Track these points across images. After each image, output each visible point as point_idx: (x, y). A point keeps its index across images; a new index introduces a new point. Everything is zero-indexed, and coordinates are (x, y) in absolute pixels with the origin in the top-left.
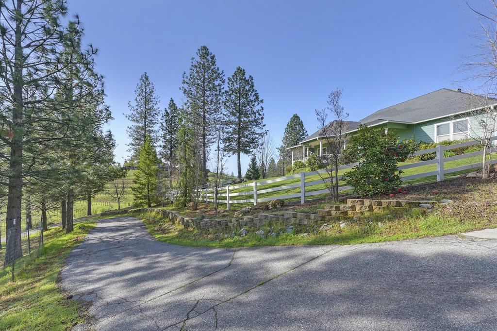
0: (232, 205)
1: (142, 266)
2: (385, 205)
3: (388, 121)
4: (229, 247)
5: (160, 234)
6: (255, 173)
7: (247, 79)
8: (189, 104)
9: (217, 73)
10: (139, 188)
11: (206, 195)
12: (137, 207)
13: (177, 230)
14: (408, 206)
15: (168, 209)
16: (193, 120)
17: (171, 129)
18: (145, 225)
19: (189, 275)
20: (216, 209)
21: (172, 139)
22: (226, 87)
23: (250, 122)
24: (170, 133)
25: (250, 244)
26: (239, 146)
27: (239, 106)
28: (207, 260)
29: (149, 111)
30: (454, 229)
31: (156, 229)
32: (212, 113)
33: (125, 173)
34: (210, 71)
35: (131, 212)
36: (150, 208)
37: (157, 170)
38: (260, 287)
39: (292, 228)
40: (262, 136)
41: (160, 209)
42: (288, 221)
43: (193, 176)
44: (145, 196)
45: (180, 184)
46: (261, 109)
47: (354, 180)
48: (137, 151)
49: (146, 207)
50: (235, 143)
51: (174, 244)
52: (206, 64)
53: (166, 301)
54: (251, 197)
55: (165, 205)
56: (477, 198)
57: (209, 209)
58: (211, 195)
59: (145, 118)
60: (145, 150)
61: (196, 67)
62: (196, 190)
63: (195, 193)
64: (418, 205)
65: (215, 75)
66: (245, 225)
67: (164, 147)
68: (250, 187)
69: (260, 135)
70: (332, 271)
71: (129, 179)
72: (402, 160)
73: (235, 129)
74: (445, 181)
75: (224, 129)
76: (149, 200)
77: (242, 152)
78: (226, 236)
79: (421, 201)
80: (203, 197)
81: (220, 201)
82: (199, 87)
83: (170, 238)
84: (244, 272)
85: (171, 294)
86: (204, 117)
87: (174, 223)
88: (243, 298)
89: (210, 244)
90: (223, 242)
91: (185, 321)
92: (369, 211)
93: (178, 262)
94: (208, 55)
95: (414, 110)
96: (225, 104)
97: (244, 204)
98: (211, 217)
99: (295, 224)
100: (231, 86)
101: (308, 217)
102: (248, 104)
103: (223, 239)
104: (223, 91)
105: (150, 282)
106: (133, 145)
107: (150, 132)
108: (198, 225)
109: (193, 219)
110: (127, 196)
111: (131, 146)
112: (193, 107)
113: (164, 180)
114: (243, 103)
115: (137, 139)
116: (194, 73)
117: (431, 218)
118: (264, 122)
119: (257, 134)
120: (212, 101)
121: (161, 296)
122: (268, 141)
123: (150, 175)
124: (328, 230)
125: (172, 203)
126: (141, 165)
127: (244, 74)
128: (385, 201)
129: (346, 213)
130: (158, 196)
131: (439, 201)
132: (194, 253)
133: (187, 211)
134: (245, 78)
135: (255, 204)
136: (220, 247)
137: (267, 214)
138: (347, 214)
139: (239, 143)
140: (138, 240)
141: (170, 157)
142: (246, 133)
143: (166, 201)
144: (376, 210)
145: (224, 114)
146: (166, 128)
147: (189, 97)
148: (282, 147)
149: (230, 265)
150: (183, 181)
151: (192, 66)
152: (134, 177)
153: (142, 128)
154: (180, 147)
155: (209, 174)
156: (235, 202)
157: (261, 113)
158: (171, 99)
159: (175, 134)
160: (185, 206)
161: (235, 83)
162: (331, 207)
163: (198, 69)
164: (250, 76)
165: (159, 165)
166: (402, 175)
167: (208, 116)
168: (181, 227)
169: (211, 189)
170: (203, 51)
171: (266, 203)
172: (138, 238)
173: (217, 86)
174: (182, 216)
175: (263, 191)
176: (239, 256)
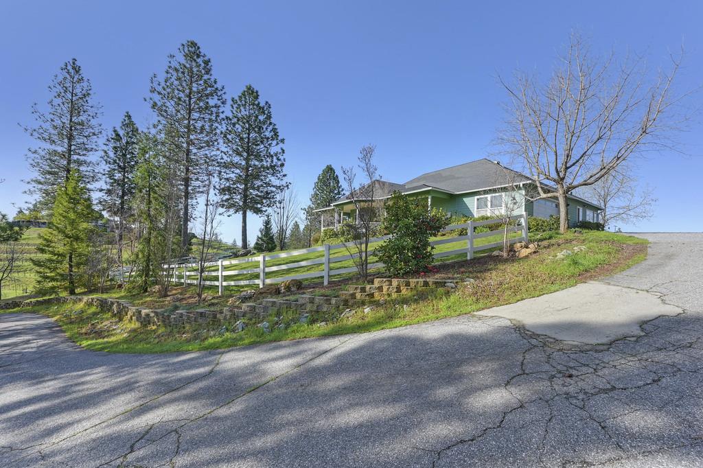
0: (227, 288)
1: (49, 392)
2: (412, 285)
3: (430, 188)
4: (214, 349)
5: (92, 339)
6: (269, 243)
7: (261, 105)
8: (160, 127)
9: (213, 87)
10: (50, 261)
11: (185, 273)
12: (44, 295)
13: (128, 330)
14: (434, 286)
15: (111, 296)
16: (167, 154)
17: (124, 163)
18: (60, 326)
19: (141, 394)
20: (199, 295)
21: (126, 180)
22: (227, 111)
23: (264, 168)
24: (123, 169)
25: (246, 341)
26: (245, 202)
27: (248, 143)
28: (176, 370)
29: (78, 127)
30: (469, 309)
31: (84, 331)
32: (202, 147)
33: (17, 233)
34: (201, 82)
35: (28, 304)
36: (72, 297)
37: (92, 231)
38: (249, 395)
39: (307, 317)
40: (282, 190)
41: (94, 296)
42: (303, 307)
43: (163, 244)
44: (62, 275)
45: (137, 255)
46: (280, 151)
47: (386, 255)
48: (47, 193)
49: (64, 294)
50: (239, 197)
51: (119, 352)
52: (195, 70)
53: (94, 436)
54: (257, 277)
55: (105, 290)
56: (493, 277)
57: (187, 295)
58: (193, 273)
59: (70, 138)
60: (67, 194)
61: (177, 70)
62: (166, 266)
63: (163, 270)
64: (443, 284)
65: (209, 89)
66: (243, 316)
67: (109, 192)
68: (256, 261)
69: (280, 188)
70: (342, 364)
71: (28, 245)
72: (435, 235)
73: (240, 175)
74: (475, 259)
75: (223, 173)
76: (72, 283)
77: (250, 210)
78: (212, 333)
79: (447, 281)
80: (180, 277)
81: (208, 283)
82: (181, 103)
83: (112, 344)
84: (230, 378)
85: (104, 425)
86: (188, 152)
87: (121, 320)
88: (223, 412)
89: (185, 348)
90: (206, 343)
91: (127, 455)
92: (396, 292)
93: (124, 378)
94: (198, 56)
95: (458, 178)
96: (225, 136)
97: (247, 286)
98: (190, 306)
99: (311, 311)
100: (237, 112)
101: (328, 301)
102: (262, 142)
103: (206, 338)
104: (222, 116)
105: (64, 415)
106: (40, 183)
107: (80, 163)
108: (165, 320)
109: (159, 311)
110: (21, 275)
111: (34, 184)
112: (169, 133)
113: (105, 249)
114: (255, 139)
115: (50, 173)
116: (173, 79)
117: (452, 298)
118: (285, 170)
119: (274, 186)
120: (202, 128)
121: (86, 430)
122: (290, 197)
123: (77, 239)
124: (350, 317)
125: (120, 286)
126: (55, 220)
127: (257, 97)
128: (413, 281)
129: (372, 295)
130: (92, 276)
131: (463, 280)
132: (154, 362)
133: (148, 299)
134: (259, 104)
135: (261, 286)
136: (199, 350)
137: (275, 300)
138: (373, 297)
139: (245, 196)
140: (41, 353)
141: (121, 210)
142: (258, 183)
143: (109, 283)
144: (404, 291)
145: (222, 150)
146: (115, 162)
147: (162, 116)
148: (309, 207)
149: (211, 372)
150: (142, 251)
151: (170, 67)
152: (39, 241)
153: (62, 156)
154: (138, 195)
155: (194, 240)
156: (232, 283)
157: (281, 157)
158: (127, 113)
159: (131, 172)
160: (146, 291)
161: (242, 108)
162: (356, 288)
163: (180, 75)
164: (267, 102)
165: (97, 222)
166: (435, 252)
167: (195, 151)
168: (135, 325)
169: (194, 265)
170: (190, 49)
171: (277, 284)
172: (43, 348)
173: (213, 107)
174: (137, 308)
175: (275, 269)
176: (227, 360)
